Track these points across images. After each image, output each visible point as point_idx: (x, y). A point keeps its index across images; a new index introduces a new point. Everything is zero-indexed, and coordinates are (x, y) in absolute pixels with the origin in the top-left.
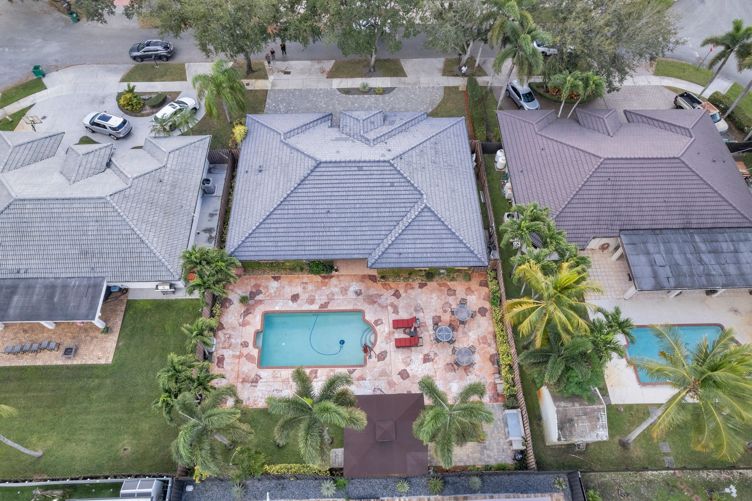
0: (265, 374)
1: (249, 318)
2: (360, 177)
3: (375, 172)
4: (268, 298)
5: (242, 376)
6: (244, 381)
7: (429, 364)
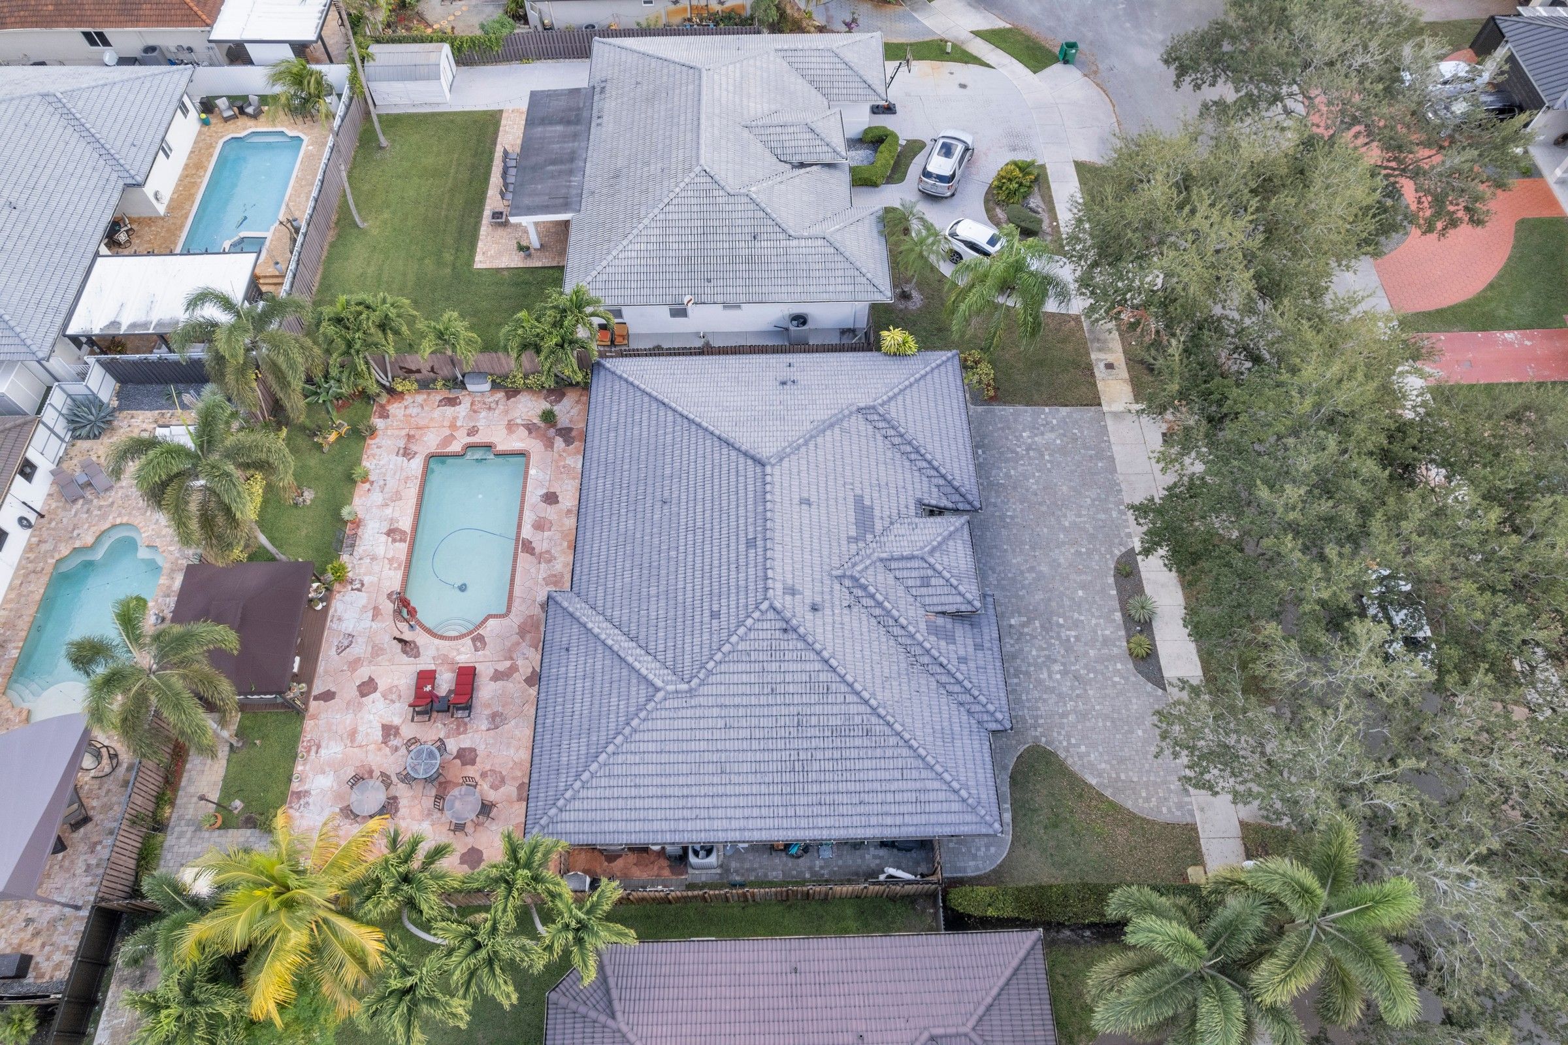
0: (416, 466)
1: (523, 432)
2: (733, 546)
3: (742, 576)
4: (556, 455)
5: (418, 433)
6: (409, 437)
7: (378, 735)
